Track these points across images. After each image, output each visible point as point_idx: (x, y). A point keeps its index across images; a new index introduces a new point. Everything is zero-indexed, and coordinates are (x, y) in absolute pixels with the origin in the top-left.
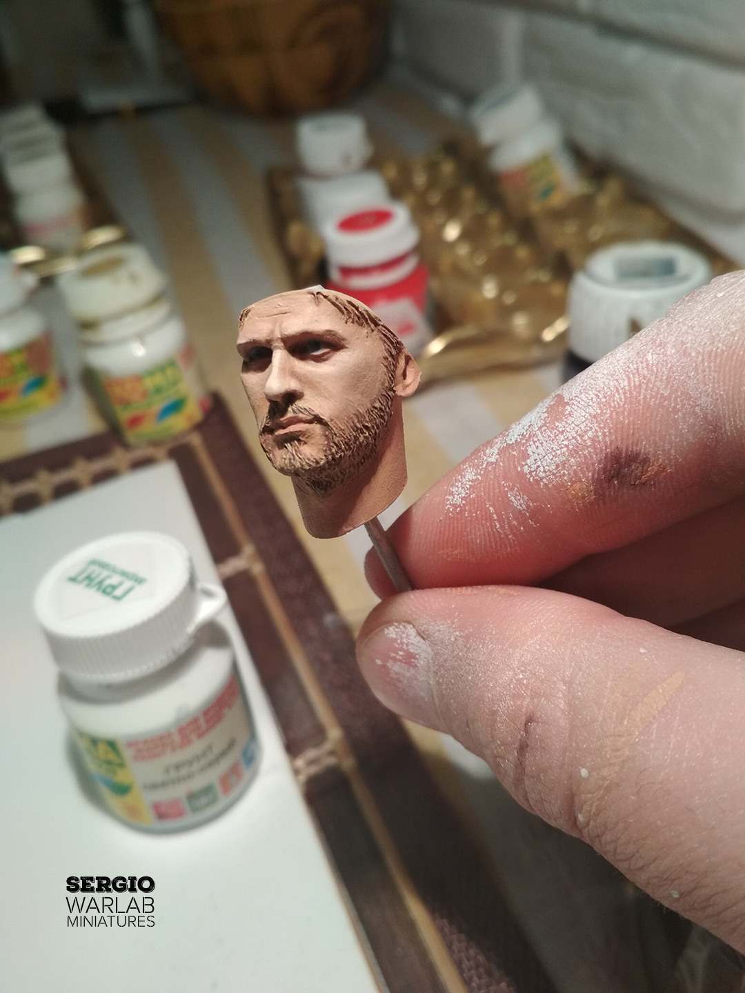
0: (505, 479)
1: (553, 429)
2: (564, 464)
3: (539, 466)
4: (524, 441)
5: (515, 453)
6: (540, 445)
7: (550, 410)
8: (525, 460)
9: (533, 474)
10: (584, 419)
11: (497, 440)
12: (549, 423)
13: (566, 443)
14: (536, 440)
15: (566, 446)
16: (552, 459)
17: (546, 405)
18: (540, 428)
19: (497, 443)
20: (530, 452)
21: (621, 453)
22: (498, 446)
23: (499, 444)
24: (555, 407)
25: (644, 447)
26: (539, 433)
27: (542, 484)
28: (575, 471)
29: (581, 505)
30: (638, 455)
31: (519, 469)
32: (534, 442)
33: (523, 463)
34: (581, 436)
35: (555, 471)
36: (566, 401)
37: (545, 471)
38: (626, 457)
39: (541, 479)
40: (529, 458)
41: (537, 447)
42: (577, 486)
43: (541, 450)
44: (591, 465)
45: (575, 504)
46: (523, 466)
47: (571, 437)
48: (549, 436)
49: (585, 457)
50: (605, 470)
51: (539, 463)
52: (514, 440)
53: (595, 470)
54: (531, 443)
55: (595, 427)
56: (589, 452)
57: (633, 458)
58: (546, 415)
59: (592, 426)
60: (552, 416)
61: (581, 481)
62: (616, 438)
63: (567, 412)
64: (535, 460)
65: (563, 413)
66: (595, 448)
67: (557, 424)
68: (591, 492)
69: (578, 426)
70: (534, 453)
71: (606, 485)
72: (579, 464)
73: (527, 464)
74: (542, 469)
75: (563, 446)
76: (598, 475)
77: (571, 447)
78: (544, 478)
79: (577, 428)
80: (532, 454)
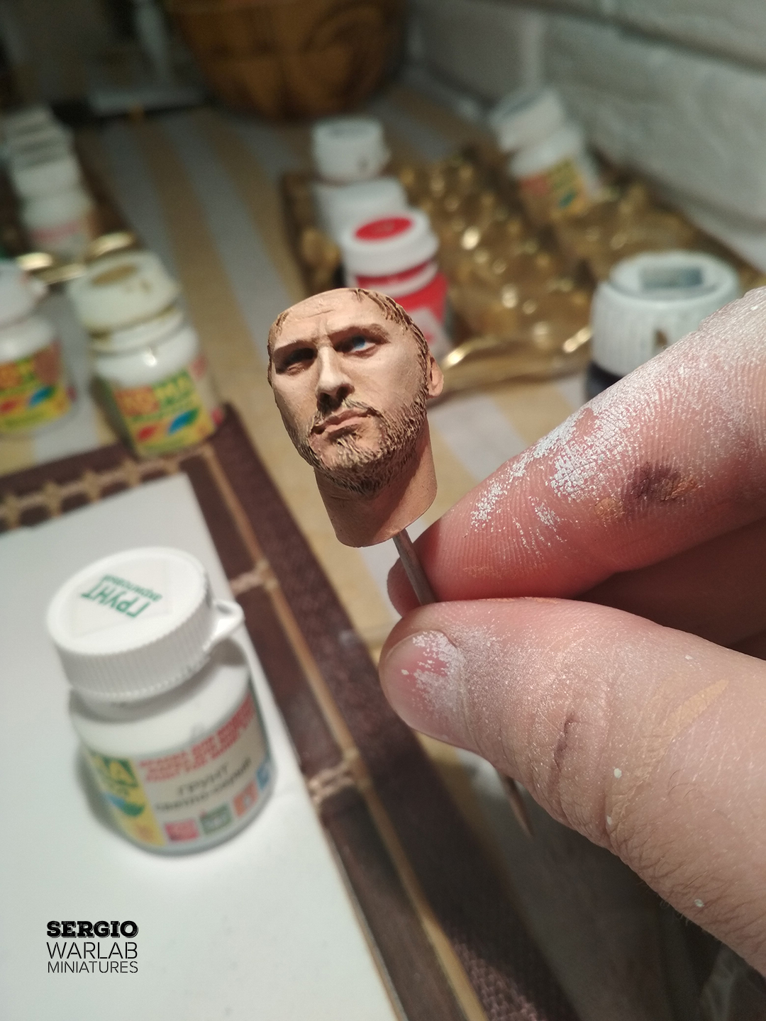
0: (532, 493)
1: (581, 442)
2: (592, 479)
3: (566, 481)
4: (551, 456)
5: (542, 467)
6: (568, 459)
7: (579, 424)
8: (552, 475)
9: (561, 489)
10: (614, 434)
11: (524, 455)
12: (578, 437)
13: (594, 457)
14: (564, 454)
15: (595, 461)
16: (580, 474)
17: (575, 419)
18: (568, 442)
19: (524, 457)
20: (557, 466)
21: (651, 468)
22: (525, 460)
23: (526, 459)
24: (584, 421)
25: (675, 462)
26: (567, 447)
27: (570, 499)
28: (604, 487)
29: (609, 521)
30: (668, 470)
31: (547, 484)
32: (562, 457)
33: (551, 478)
34: (611, 451)
35: (583, 486)
36: (595, 414)
37: (573, 486)
38: (656, 473)
39: (569, 494)
40: (556, 473)
41: (565, 462)
42: (606, 501)
43: (569, 465)
44: (620, 480)
45: (603, 520)
46: (551, 481)
47: (599, 452)
48: (578, 451)
49: (614, 472)
50: (634, 484)
51: (567, 478)
52: (541, 454)
53: (624, 486)
54: (559, 457)
55: (625, 441)
56: (619, 467)
57: (663, 473)
58: (575, 429)
59: (621, 440)
60: (580, 430)
61: (609, 496)
62: (646, 453)
63: (596, 426)
64: (563, 475)
65: (591, 426)
66: (624, 463)
67: (586, 438)
68: (620, 507)
69: (606, 440)
70: (562, 467)
71: (635, 501)
72: (607, 479)
73: (554, 479)
74: (570, 483)
75: (592, 461)
76: (628, 491)
77: (599, 462)
78: (572, 493)
79: (606, 443)
80: (559, 468)
